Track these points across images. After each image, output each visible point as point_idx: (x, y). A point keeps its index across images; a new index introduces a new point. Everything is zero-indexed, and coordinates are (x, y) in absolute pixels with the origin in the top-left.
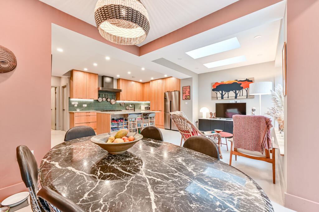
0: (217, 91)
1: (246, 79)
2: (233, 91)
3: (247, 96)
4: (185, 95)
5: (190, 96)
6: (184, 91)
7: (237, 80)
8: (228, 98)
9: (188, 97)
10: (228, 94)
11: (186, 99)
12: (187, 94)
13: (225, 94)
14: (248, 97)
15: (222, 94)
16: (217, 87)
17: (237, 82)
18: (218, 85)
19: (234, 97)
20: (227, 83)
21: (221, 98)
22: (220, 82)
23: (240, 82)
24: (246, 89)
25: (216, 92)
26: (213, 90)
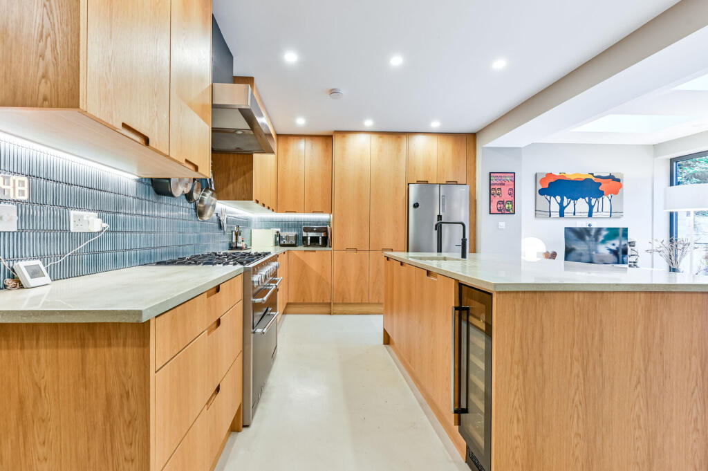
0: (551, 196)
1: (609, 175)
2: (584, 198)
3: (611, 212)
4: (498, 198)
5: (513, 202)
6: (497, 187)
7: (592, 174)
8: (574, 214)
9: (507, 206)
10: (575, 205)
11: (501, 211)
12: (505, 196)
13: (568, 204)
14: (612, 214)
15: (561, 204)
16: (550, 184)
17: (594, 179)
18: (552, 181)
19: (587, 214)
20: (572, 178)
21: (558, 214)
22: (558, 174)
23: (598, 180)
24: (610, 196)
25: (548, 197)
26: (542, 192)
